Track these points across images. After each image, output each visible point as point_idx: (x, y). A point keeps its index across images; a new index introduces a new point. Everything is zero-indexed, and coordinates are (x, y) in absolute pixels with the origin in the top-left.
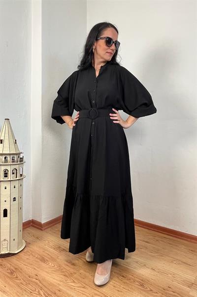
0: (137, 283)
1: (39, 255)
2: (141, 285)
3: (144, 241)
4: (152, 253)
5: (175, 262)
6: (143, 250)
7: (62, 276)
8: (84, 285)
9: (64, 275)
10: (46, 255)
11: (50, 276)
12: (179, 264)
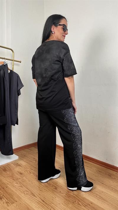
0: (54, 187)
1: (4, 167)
2: (56, 189)
7: (11, 180)
8: (22, 185)
9: (13, 179)
10: (8, 167)
11: (5, 179)
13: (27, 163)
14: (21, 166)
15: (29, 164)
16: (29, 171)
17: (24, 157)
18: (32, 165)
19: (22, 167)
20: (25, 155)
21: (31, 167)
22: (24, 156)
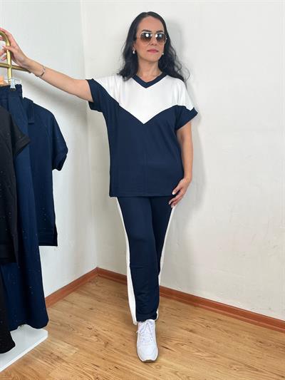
1: (17, 372)
3: (187, 329)
4: (199, 351)
5: (235, 367)
6: (185, 347)
10: (28, 371)
12: (241, 369)
13: (77, 346)
14: (65, 359)
15: (83, 349)
16: (93, 373)
17: (63, 328)
18: (92, 353)
19: (66, 362)
20: (61, 320)
21: (93, 359)
22: (61, 325)
